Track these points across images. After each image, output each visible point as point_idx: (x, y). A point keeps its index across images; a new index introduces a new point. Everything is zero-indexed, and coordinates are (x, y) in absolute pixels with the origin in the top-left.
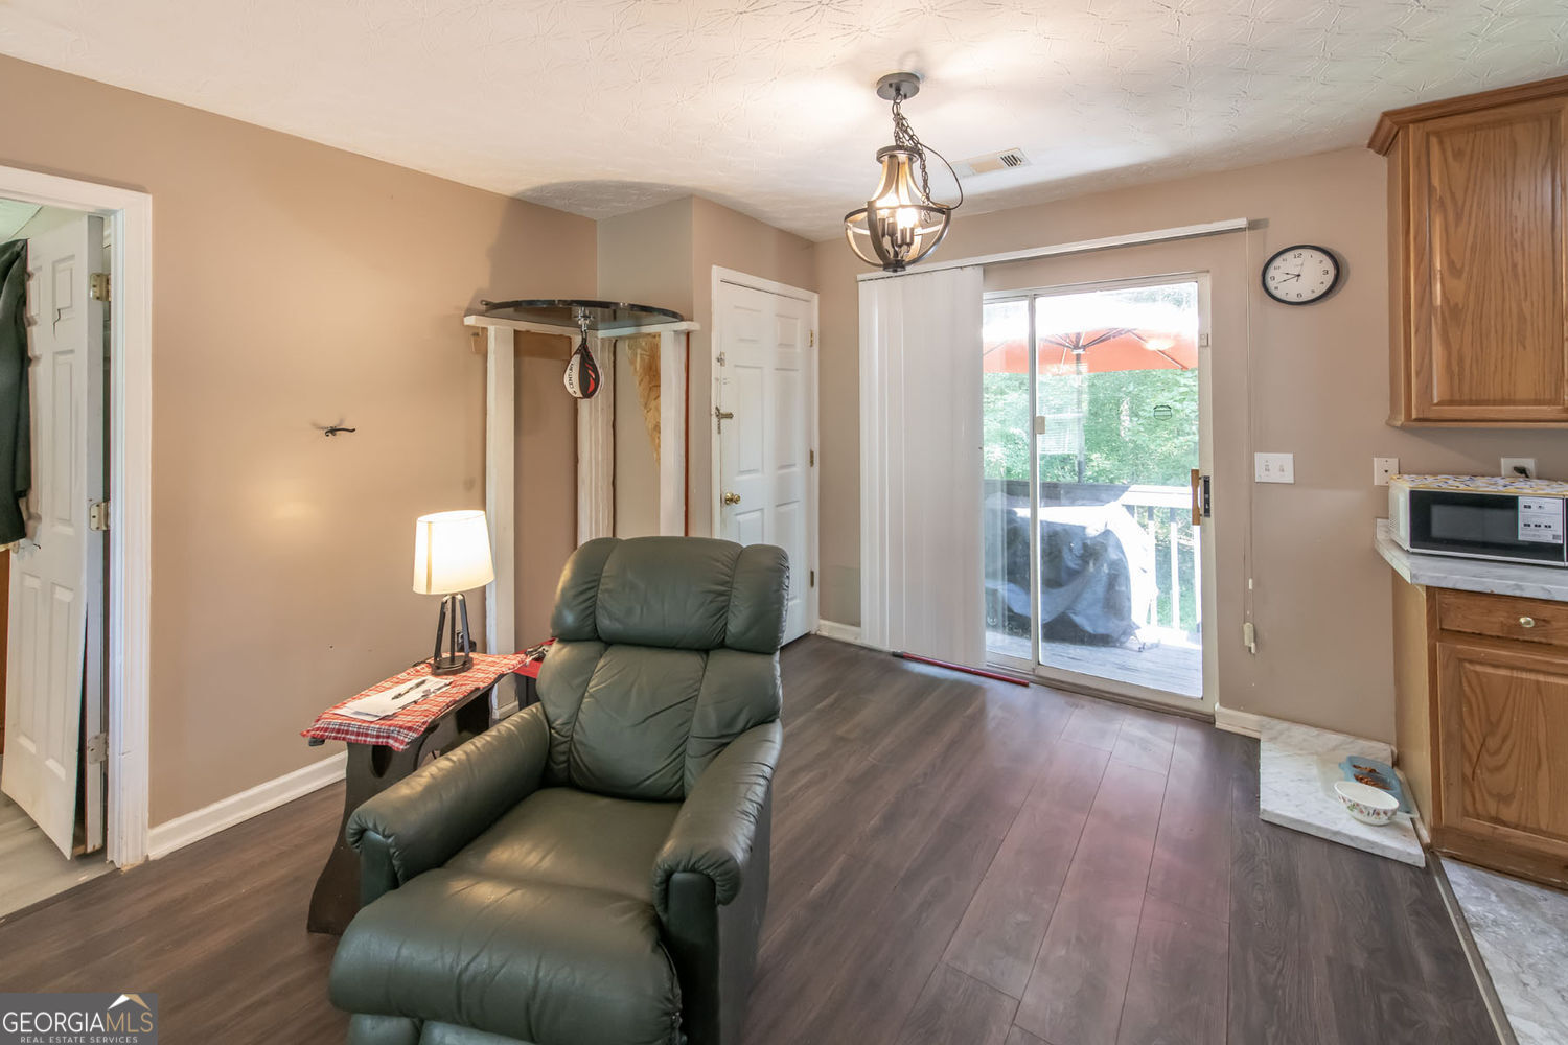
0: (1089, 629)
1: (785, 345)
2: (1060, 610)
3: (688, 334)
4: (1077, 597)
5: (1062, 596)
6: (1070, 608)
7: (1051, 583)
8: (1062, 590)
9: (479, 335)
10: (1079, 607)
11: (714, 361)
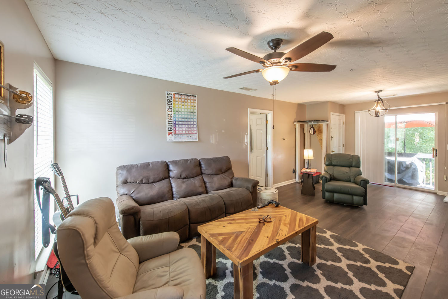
0: (407, 182)
1: (340, 125)
2: (400, 178)
3: (327, 124)
4: (405, 175)
5: (401, 175)
6: (403, 177)
7: (399, 173)
8: (400, 174)
9: (295, 125)
10: (405, 178)
11: (331, 128)
